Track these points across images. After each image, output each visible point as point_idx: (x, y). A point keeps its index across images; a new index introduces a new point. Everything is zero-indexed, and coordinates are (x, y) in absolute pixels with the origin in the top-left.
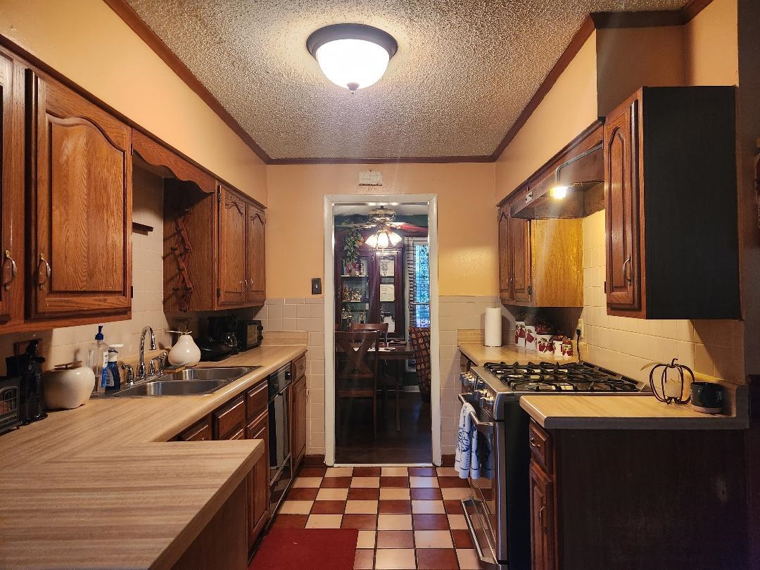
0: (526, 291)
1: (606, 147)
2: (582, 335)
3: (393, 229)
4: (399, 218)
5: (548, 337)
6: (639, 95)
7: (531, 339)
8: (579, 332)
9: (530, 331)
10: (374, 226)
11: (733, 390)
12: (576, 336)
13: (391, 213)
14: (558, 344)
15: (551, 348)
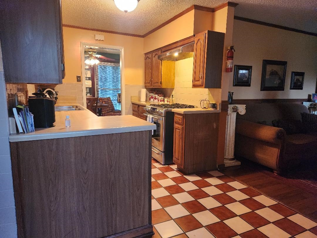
0: (159, 83)
1: (195, 43)
2: (173, 97)
3: (97, 58)
4: (99, 53)
5: (163, 98)
6: (207, 32)
7: (155, 99)
8: (173, 96)
9: (155, 96)
10: (88, 55)
11: (218, 104)
12: (171, 96)
13: (95, 51)
14: (166, 99)
15: (164, 101)
